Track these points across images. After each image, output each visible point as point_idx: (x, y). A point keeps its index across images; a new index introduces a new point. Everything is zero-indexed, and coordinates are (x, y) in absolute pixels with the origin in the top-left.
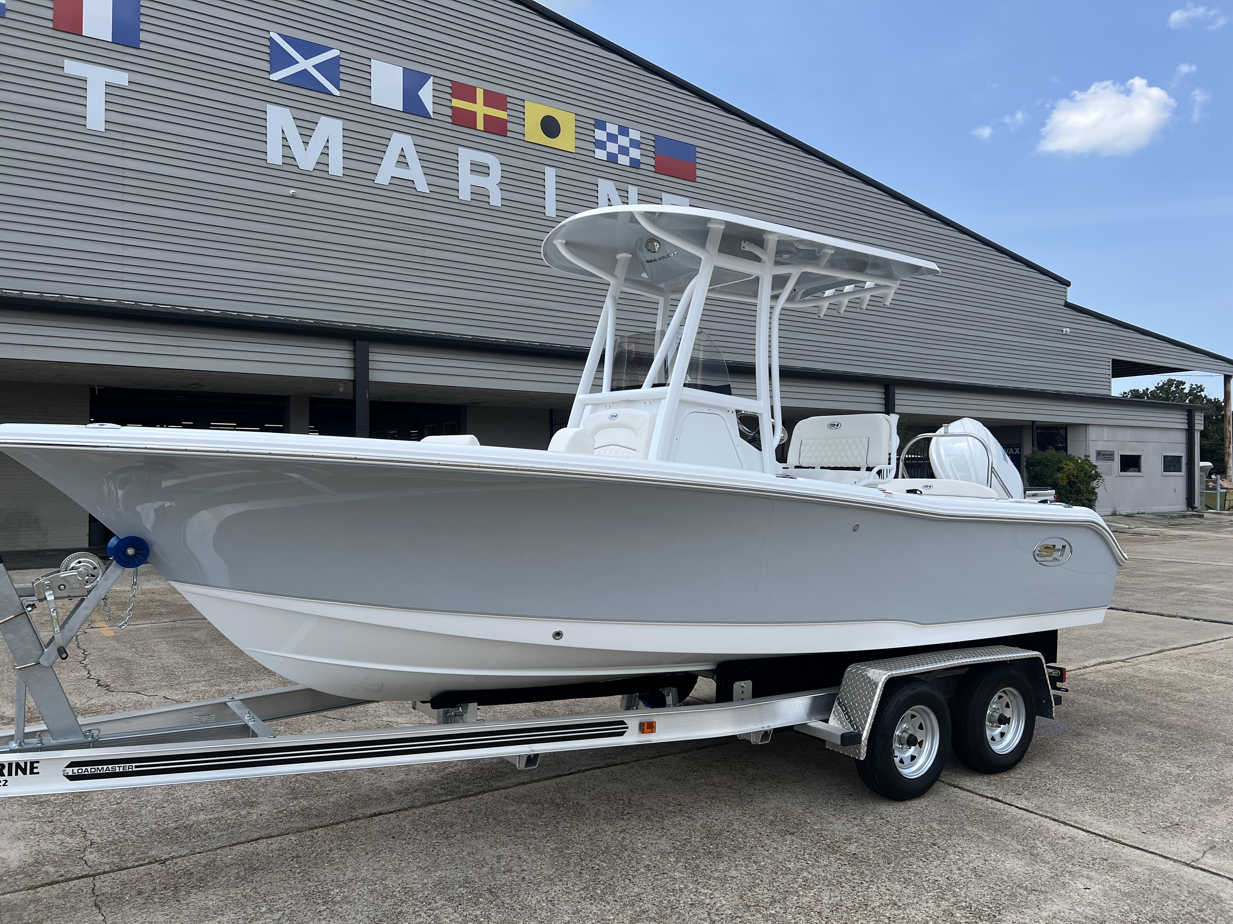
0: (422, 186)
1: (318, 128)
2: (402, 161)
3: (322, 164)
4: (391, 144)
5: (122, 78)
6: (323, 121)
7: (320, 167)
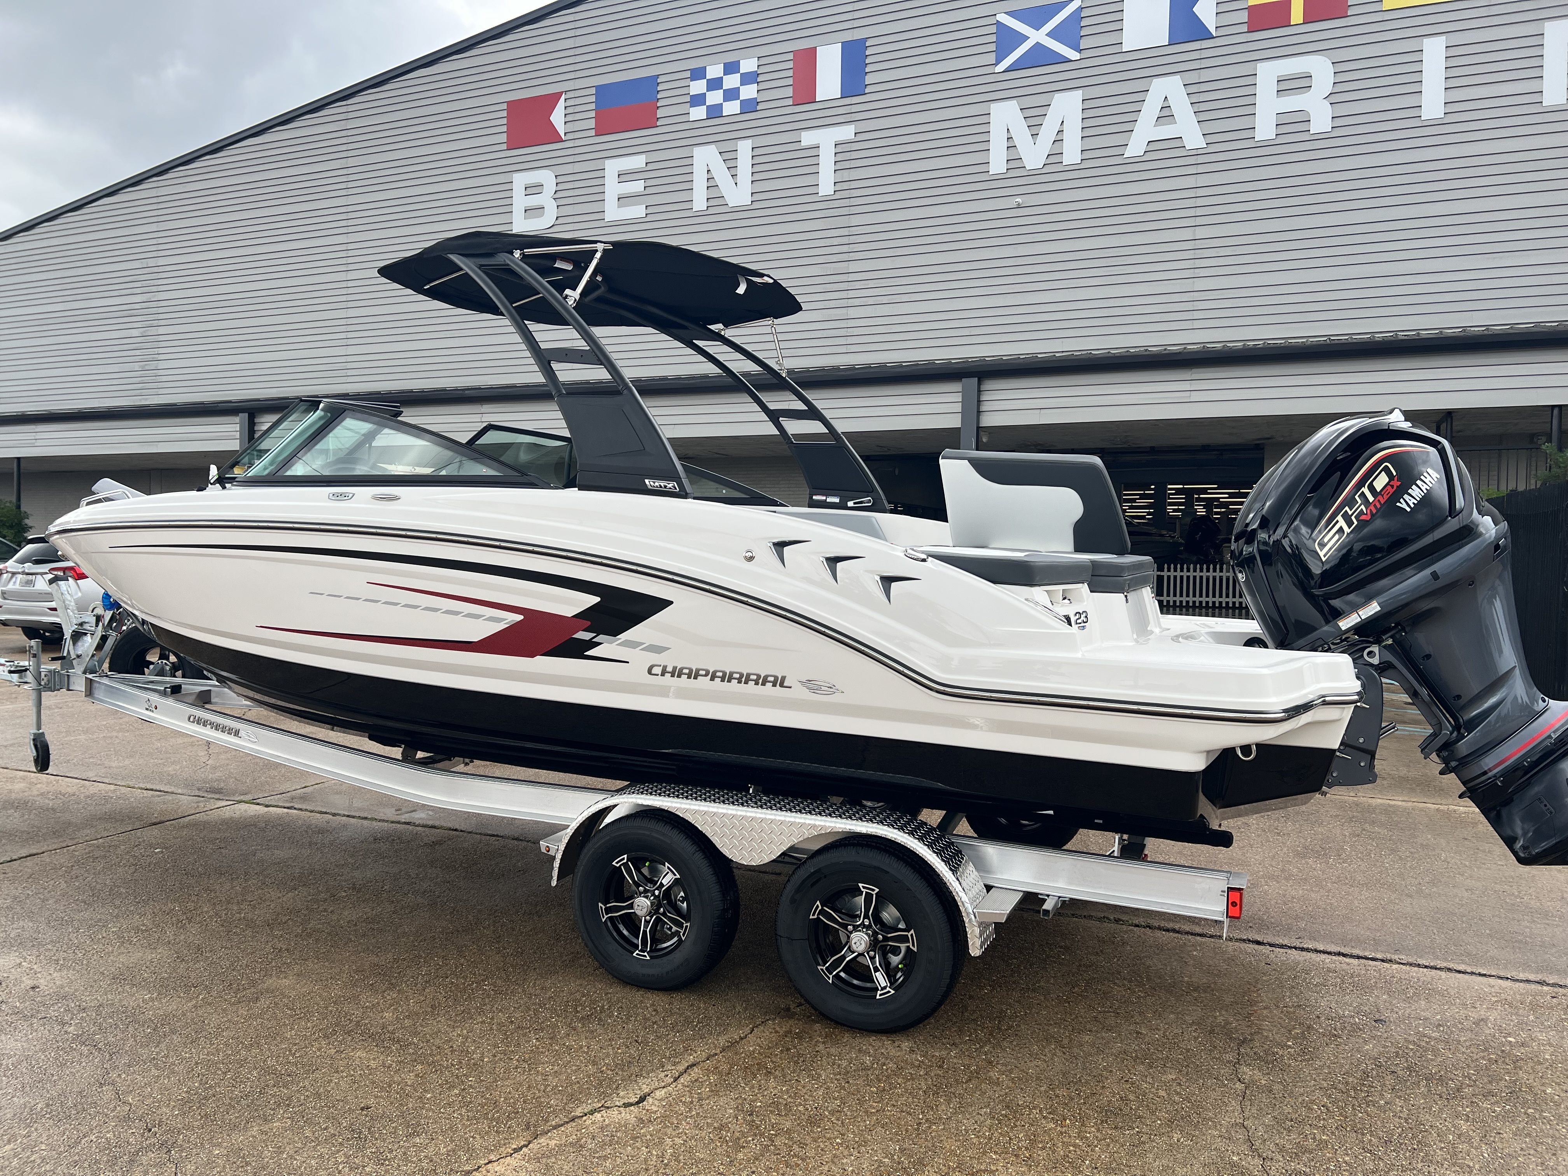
0: (1194, 139)
1: (1051, 111)
2: (1166, 115)
3: (1055, 155)
4: (1149, 97)
5: (847, 132)
6: (1059, 99)
7: (1053, 159)
